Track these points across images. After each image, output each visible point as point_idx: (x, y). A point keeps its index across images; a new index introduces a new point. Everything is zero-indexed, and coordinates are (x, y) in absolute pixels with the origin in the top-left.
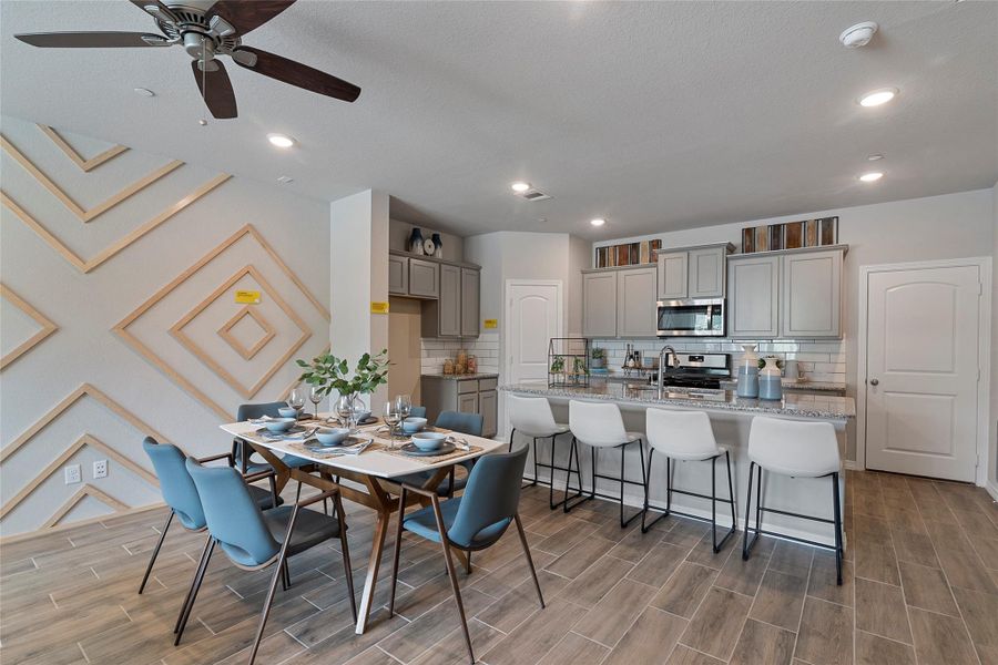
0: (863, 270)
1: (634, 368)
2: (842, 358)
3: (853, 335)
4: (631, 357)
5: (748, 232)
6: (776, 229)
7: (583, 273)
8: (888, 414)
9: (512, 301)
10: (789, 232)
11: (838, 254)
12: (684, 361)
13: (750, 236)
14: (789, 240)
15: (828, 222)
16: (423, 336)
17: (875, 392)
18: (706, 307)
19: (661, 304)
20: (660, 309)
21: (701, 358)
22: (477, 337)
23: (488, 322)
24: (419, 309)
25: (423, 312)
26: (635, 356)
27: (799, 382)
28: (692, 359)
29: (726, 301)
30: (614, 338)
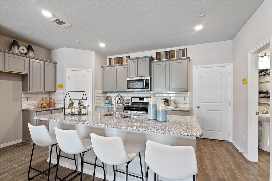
0: (194, 67)
1: (121, 103)
2: (188, 98)
3: (192, 90)
4: (119, 99)
5: (158, 53)
6: (167, 52)
7: (102, 67)
8: (202, 118)
9: (69, 76)
10: (171, 53)
11: (187, 61)
12: (137, 100)
13: (159, 55)
14: (171, 56)
15: (183, 50)
16: (23, 91)
17: (198, 110)
18: (144, 80)
19: (128, 79)
20: (128, 81)
21: (143, 99)
22: (55, 92)
23: (59, 85)
24: (21, 79)
25: (23, 80)
26: (121, 98)
27: (175, 108)
28: (140, 99)
29: (151, 78)
30: (113, 92)
